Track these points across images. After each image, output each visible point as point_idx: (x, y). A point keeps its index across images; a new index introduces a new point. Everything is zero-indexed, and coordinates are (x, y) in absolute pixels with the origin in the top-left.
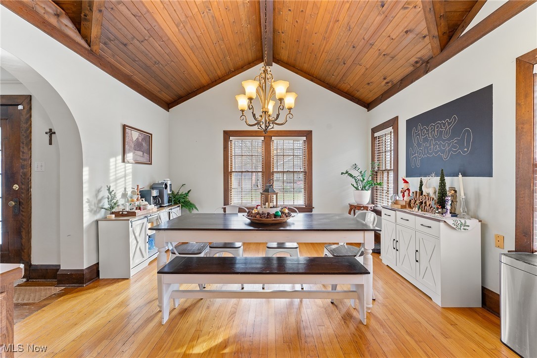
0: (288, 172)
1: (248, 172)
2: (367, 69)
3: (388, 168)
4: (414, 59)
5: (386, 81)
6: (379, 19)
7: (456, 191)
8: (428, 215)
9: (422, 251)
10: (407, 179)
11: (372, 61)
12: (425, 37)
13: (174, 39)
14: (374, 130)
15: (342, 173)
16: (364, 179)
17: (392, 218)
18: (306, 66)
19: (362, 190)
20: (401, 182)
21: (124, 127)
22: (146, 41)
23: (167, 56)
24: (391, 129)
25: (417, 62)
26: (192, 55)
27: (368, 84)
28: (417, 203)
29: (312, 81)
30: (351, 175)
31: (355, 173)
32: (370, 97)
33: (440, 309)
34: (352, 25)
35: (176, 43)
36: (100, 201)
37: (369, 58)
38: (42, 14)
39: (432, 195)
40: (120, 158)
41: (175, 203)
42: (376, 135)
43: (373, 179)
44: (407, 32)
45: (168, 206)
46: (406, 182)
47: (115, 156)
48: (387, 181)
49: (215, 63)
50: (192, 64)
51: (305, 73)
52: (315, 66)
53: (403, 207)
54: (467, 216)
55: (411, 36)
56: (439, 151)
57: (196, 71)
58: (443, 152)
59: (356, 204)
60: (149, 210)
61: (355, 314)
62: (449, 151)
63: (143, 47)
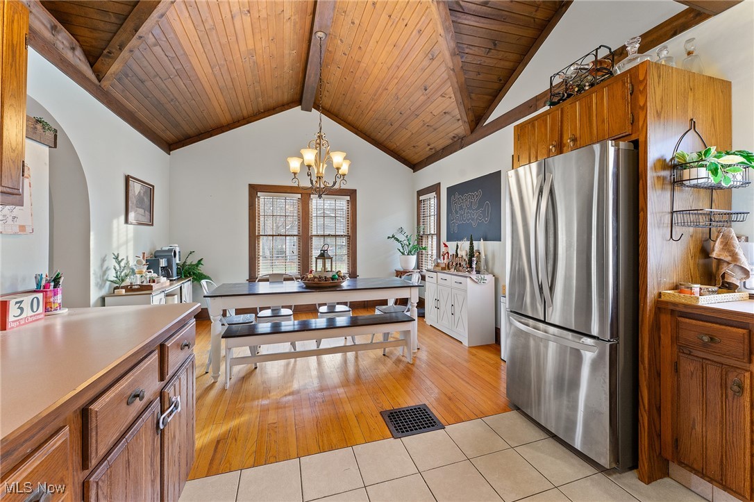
0: (329, 235)
1: (281, 235)
2: (413, 134)
3: (432, 232)
4: (452, 135)
5: (429, 147)
6: (423, 98)
7: (480, 253)
8: (460, 274)
9: (456, 306)
10: (447, 243)
11: (417, 128)
12: (459, 120)
13: (204, 80)
14: (420, 193)
15: (389, 238)
16: (410, 244)
17: (434, 280)
18: (350, 118)
19: (408, 254)
20: (442, 245)
21: (127, 178)
22: (170, 79)
23: (189, 95)
24: (434, 194)
25: (454, 137)
26: (220, 94)
27: (414, 147)
28: (454, 265)
29: (356, 134)
30: (397, 240)
31: (402, 237)
32: (416, 159)
33: (467, 348)
34: (400, 97)
35: (204, 83)
36: (104, 273)
37: (415, 125)
38: (61, 50)
39: (465, 257)
40: (122, 218)
41: (186, 277)
42: (421, 198)
43: (418, 244)
44: (445, 113)
45: (178, 279)
46: (446, 246)
47: (118, 216)
48: (431, 245)
49: (243, 103)
50: (216, 104)
51: (349, 124)
52: (361, 121)
53: (443, 269)
54: (486, 272)
55: (448, 117)
56: (470, 219)
57: (218, 110)
58: (473, 220)
59: (402, 270)
60: (162, 284)
61: (403, 359)
62: (477, 219)
63: (163, 85)
